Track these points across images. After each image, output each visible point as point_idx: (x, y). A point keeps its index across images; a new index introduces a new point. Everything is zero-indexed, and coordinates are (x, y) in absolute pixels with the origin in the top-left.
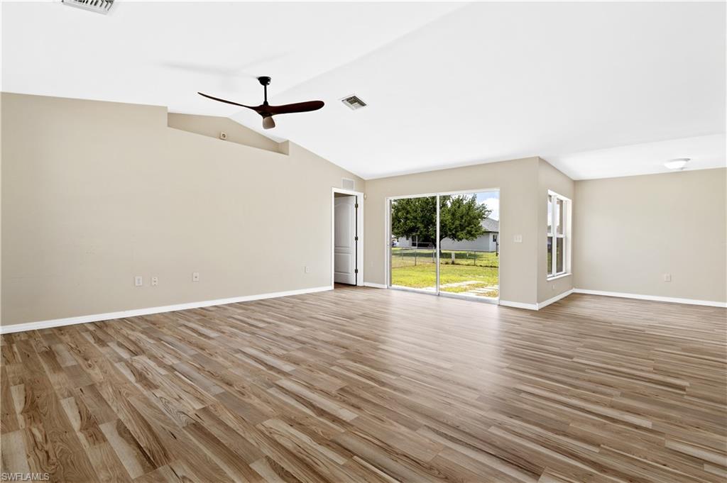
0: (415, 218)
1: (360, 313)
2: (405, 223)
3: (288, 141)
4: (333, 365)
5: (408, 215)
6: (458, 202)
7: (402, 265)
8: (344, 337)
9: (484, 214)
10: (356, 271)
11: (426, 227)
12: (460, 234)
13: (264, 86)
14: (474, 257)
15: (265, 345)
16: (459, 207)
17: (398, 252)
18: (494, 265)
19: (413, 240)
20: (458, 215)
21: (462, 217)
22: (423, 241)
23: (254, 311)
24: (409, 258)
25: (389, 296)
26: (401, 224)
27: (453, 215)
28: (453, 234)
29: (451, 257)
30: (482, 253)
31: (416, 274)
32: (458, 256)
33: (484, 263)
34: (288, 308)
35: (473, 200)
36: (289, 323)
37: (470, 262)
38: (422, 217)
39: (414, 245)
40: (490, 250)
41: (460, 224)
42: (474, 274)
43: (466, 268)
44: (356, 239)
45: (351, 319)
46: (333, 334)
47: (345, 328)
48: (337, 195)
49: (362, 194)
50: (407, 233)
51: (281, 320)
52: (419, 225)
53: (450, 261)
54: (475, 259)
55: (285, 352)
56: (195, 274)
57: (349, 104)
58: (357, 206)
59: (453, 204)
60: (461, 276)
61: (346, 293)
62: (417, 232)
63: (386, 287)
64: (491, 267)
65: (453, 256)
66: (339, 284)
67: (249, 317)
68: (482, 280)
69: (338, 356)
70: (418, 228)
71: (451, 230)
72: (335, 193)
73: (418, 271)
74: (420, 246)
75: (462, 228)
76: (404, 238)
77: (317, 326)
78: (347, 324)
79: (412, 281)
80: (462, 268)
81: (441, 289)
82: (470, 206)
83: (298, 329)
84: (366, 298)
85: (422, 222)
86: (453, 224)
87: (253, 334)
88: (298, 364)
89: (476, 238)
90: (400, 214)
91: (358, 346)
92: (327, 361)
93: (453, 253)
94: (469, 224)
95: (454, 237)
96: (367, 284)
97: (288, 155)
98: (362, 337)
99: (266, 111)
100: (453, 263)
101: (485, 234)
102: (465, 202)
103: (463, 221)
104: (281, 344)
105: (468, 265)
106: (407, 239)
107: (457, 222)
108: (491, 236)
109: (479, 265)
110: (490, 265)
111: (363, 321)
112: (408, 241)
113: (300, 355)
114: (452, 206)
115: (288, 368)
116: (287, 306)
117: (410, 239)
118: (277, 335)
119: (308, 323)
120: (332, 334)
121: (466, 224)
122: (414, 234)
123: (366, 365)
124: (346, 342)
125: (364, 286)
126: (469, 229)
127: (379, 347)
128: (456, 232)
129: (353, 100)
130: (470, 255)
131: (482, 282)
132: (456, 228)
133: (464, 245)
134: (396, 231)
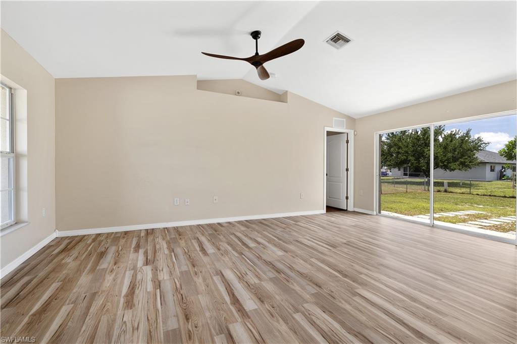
0: (407, 152)
1: (345, 241)
2: (397, 157)
3: (287, 91)
4: (297, 311)
5: (400, 150)
6: (452, 136)
7: (394, 192)
8: (320, 269)
9: (480, 146)
10: (347, 198)
11: (417, 159)
12: (452, 165)
13: (255, 40)
14: (470, 186)
15: (243, 268)
16: (451, 141)
17: (391, 181)
18: (493, 194)
19: (404, 171)
20: (450, 148)
21: (455, 150)
22: (415, 171)
23: (254, 230)
24: (401, 186)
25: (377, 223)
26: (393, 157)
27: (445, 148)
28: (444, 165)
29: (443, 186)
30: (477, 183)
31: (406, 200)
32: (450, 185)
33: (480, 192)
34: (280, 229)
35: (467, 134)
36: (275, 245)
37: (463, 190)
38: (413, 151)
39: (405, 175)
40: (487, 180)
41: (453, 156)
42: (472, 203)
43: (461, 196)
44: (347, 170)
45: (334, 246)
46: (312, 264)
47: (325, 258)
48: (329, 134)
49: (353, 131)
50: (398, 164)
51: (269, 242)
52: (410, 158)
53: (442, 189)
54: (470, 188)
55: (257, 281)
56: (214, 197)
57: (333, 43)
58: (347, 142)
59: (445, 138)
60: (456, 204)
61: (336, 218)
62: (408, 164)
63: (375, 213)
64: (490, 196)
65: (446, 185)
66: (330, 209)
67: (246, 236)
68: (483, 209)
69: (307, 297)
70: (410, 160)
71: (443, 162)
72: (327, 132)
73: (409, 198)
74: (411, 175)
75: (455, 159)
76: (396, 169)
77: (299, 252)
78: (328, 253)
79: (403, 207)
80: (456, 196)
81: (435, 219)
82: (464, 140)
83: (280, 253)
84: (353, 224)
85: (413, 156)
86: (445, 156)
87: (241, 254)
88: (262, 302)
89: (470, 168)
90: (392, 149)
91: (333, 286)
92: (293, 302)
93: (446, 182)
94: (462, 156)
95: (446, 167)
96: (357, 210)
97: (287, 102)
98: (340, 272)
99: (257, 61)
100: (446, 191)
101: (480, 165)
102: (457, 136)
103: (456, 153)
104: (258, 270)
105: (463, 193)
106: (399, 170)
107: (450, 155)
108: (488, 168)
109: (475, 193)
110: (489, 194)
111: (346, 250)
112: (400, 171)
113: (269, 287)
114: (443, 141)
115: (250, 304)
116: (281, 227)
117: (402, 170)
118: (259, 258)
119: (291, 247)
120: (310, 264)
121: (459, 156)
122: (405, 165)
123: (335, 318)
124: (321, 277)
125: (354, 211)
126: (462, 160)
127: (358, 291)
128: (448, 163)
129: (338, 39)
130: (464, 184)
131: (484, 213)
132: (448, 159)
133: (457, 175)
134: (388, 163)
